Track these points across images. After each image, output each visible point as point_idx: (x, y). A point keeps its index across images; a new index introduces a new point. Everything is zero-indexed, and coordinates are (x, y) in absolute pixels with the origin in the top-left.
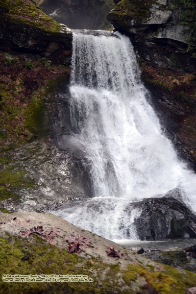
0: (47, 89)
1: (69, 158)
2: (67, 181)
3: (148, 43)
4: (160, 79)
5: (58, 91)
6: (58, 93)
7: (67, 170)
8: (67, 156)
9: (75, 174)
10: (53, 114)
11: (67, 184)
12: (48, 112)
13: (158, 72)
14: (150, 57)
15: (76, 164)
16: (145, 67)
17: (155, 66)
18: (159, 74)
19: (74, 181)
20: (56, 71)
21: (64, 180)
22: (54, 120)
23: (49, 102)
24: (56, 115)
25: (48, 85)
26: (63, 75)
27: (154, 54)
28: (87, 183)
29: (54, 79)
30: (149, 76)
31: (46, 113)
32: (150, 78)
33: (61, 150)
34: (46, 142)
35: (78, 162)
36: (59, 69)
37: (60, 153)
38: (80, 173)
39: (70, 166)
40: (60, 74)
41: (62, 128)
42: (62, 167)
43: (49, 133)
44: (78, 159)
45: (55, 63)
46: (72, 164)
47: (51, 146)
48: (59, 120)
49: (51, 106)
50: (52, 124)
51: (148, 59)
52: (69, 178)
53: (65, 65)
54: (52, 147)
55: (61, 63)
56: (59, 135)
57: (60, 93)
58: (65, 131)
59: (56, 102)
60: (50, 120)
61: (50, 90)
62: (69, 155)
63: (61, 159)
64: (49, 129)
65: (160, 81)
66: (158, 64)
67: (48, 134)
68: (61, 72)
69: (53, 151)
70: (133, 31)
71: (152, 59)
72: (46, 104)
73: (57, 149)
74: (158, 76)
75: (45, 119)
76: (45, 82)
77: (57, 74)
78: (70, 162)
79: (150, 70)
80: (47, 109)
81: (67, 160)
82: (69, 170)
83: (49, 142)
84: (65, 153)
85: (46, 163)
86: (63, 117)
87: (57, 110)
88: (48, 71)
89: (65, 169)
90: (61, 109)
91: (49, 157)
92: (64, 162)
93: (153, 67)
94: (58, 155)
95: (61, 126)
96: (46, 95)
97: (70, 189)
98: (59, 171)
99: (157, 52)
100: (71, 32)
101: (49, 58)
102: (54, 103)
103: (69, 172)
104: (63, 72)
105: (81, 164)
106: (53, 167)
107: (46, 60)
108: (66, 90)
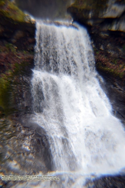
0: (13, 72)
1: (32, 134)
2: (31, 155)
3: (103, 35)
4: (112, 67)
5: (23, 74)
6: (22, 76)
7: (30, 146)
8: (30, 133)
9: (38, 149)
10: (19, 94)
11: (31, 159)
12: (14, 93)
13: (110, 61)
14: (103, 47)
15: (38, 141)
16: (98, 56)
17: (107, 55)
18: (111, 62)
19: (37, 156)
20: (22, 56)
21: (28, 154)
22: (19, 100)
23: (15, 83)
24: (21, 96)
25: (14, 69)
26: (28, 61)
27: (107, 44)
28: (48, 157)
29: (20, 63)
30: (102, 64)
31: (12, 94)
32: (103, 66)
33: (25, 127)
34: (12, 119)
35: (40, 139)
36: (23, 55)
37: (24, 130)
38: (42, 148)
39: (34, 142)
40: (24, 59)
41: (26, 107)
42: (26, 142)
43: (15, 111)
44: (40, 136)
45: (20, 48)
46: (35, 140)
47: (16, 123)
48: (24, 101)
49: (16, 87)
50: (17, 104)
51: (102, 48)
52: (33, 153)
53: (29, 51)
54: (18, 124)
55: (26, 49)
56: (23, 113)
57: (24, 76)
58: (29, 110)
59: (21, 84)
60: (15, 100)
61: (16, 73)
62: (32, 132)
63: (25, 135)
64: (14, 108)
65: (112, 69)
66: (110, 54)
67: (14, 113)
68: (25, 57)
69: (18, 128)
70: (91, 23)
71: (106, 49)
72: (13, 85)
73: (22, 126)
74: (111, 64)
75: (11, 99)
76: (12, 65)
77: (22, 59)
78: (33, 138)
79: (103, 58)
80: (13, 90)
81: (30, 136)
82: (33, 146)
83: (14, 120)
84: (28, 130)
85: (12, 138)
86: (27, 97)
87: (21, 91)
88: (14, 56)
89: (29, 144)
90: (25, 90)
91: (15, 133)
92: (27, 138)
93: (106, 56)
94: (23, 132)
95: (26, 105)
96: (12, 78)
97: (34, 163)
98: (23, 146)
99: (110, 42)
100: (35, 22)
101: (15, 44)
102: (19, 85)
103: (32, 147)
104: (27, 57)
105: (42, 140)
106: (18, 142)
107: (13, 46)
108: (29, 74)
